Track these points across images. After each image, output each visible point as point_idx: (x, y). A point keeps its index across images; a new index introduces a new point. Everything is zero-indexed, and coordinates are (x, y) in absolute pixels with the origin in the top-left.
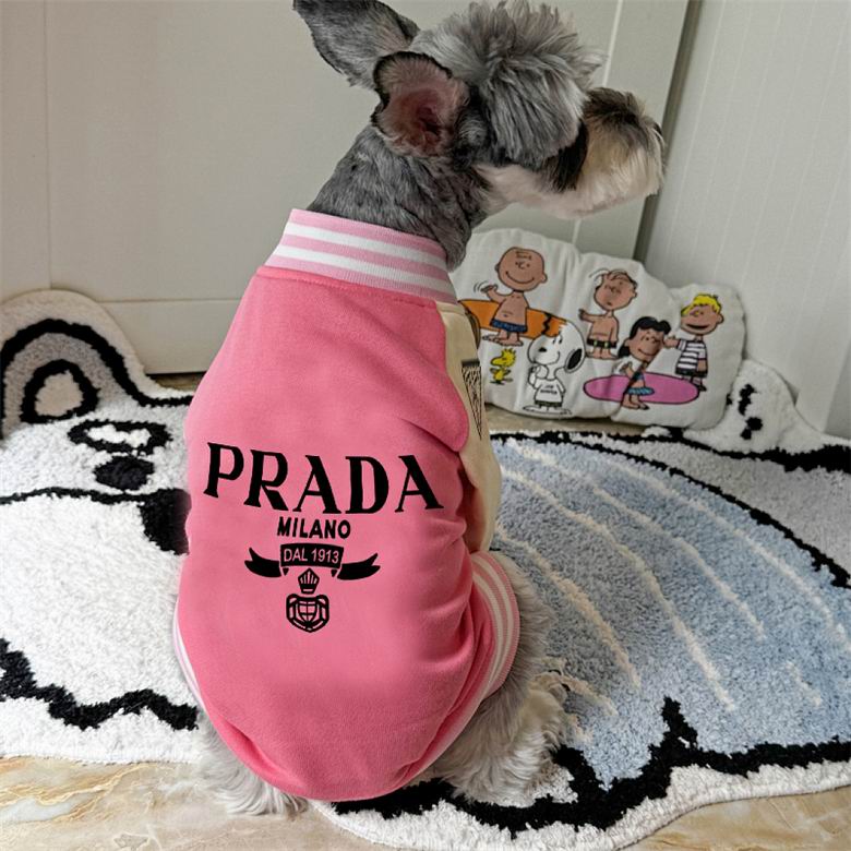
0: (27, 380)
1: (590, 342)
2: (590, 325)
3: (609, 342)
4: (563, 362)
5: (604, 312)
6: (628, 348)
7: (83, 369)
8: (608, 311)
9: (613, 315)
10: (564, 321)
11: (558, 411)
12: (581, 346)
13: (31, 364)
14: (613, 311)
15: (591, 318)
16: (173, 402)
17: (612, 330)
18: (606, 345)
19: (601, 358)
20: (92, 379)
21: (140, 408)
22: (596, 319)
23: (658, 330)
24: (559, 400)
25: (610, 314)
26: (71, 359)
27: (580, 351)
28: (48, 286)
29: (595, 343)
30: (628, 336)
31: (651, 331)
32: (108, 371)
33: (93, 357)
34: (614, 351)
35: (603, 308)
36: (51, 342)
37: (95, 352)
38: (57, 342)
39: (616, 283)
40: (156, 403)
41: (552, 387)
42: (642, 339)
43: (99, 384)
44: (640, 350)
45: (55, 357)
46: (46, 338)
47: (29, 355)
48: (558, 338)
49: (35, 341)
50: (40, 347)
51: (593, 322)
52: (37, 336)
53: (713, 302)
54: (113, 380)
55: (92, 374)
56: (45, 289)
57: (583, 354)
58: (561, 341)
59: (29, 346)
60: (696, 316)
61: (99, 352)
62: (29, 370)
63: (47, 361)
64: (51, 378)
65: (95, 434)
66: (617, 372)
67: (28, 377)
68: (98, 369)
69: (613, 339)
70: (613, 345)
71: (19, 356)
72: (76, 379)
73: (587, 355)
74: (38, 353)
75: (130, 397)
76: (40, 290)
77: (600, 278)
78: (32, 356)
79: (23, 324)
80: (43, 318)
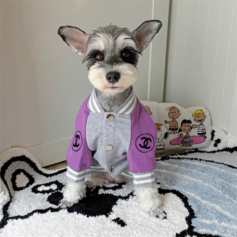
0: (11, 178)
1: (170, 129)
2: (169, 124)
3: (176, 128)
4: (163, 137)
5: (172, 120)
6: (181, 129)
7: (25, 170)
8: (173, 119)
9: (175, 121)
10: (161, 125)
11: (163, 150)
12: (168, 131)
13: (11, 173)
14: (175, 119)
15: (169, 122)
16: (56, 174)
17: (176, 125)
18: (175, 129)
19: (174, 133)
20: (29, 173)
21: (47, 178)
22: (170, 122)
23: (188, 123)
24: (163, 148)
25: (174, 120)
26: (22, 168)
27: (167, 132)
28: (11, 147)
29: (171, 129)
30: (180, 126)
31: (186, 123)
32: (32, 169)
33: (28, 166)
34: (178, 131)
35: (172, 119)
36: (15, 164)
37: (28, 164)
38: (16, 164)
39: (173, 111)
40: (51, 175)
41: (161, 144)
42: (184, 126)
43: (31, 174)
44: (184, 129)
45: (17, 169)
46: (13, 163)
47: (9, 170)
48: (160, 130)
49: (10, 165)
50: (12, 167)
51: (170, 123)
52: (10, 164)
53: (201, 112)
54: (35, 171)
55: (28, 171)
56: (10, 148)
57: (168, 133)
58: (161, 131)
59: (8, 168)
60: (199, 117)
61: (29, 164)
62: (10, 175)
63: (14, 171)
64: (17, 175)
66: (179, 137)
67: (11, 177)
68: (30, 169)
69: (177, 127)
70: (177, 129)
71: (6, 171)
72: (24, 174)
73: (169, 133)
74: (11, 169)
75: (42, 175)
76: (8, 149)
77: (169, 110)
78: (10, 170)
79: (5, 161)
80: (11, 158)
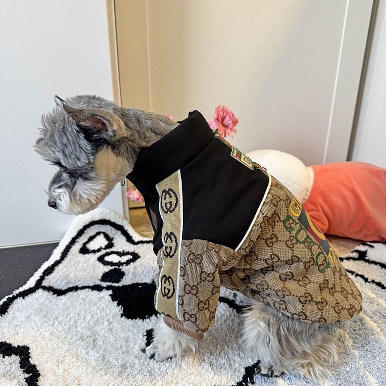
54: (122, 235)
65: (107, 259)
72: (105, 236)
